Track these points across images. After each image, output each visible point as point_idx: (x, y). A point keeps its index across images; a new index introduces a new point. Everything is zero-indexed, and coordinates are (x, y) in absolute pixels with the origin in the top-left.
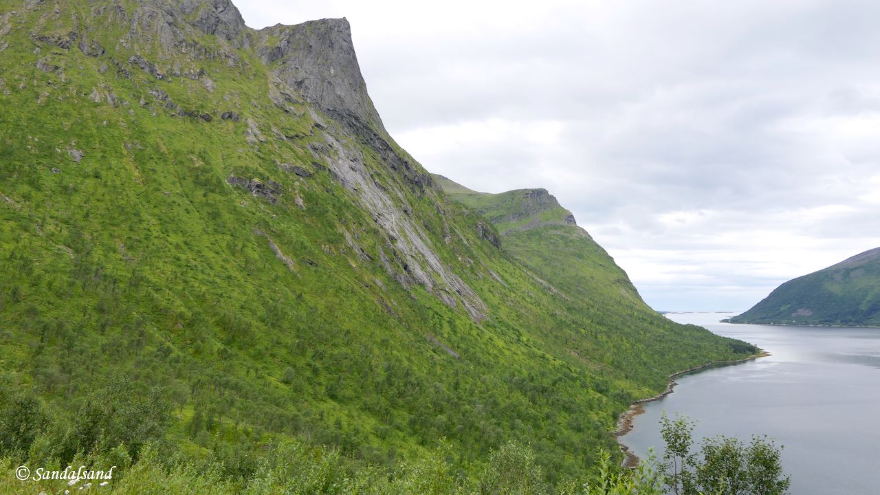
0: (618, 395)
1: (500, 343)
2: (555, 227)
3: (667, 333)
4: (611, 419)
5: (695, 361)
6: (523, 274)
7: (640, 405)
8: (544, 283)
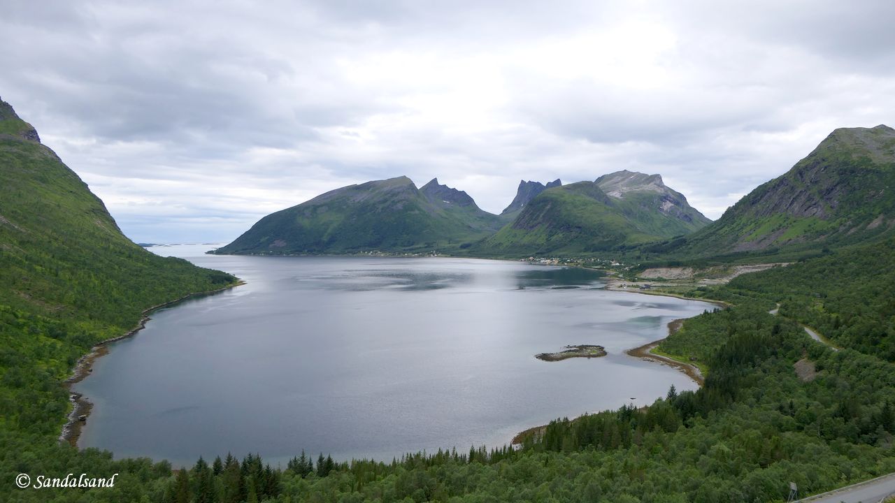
0: (77, 338)
2: (10, 143)
3: (146, 267)
4: (65, 366)
5: (173, 294)
7: (103, 346)
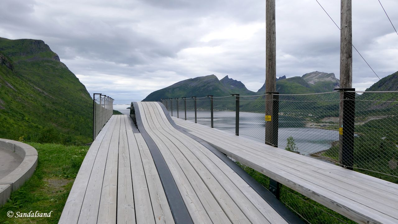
1: (12, 121)
2: (48, 61)
6: (27, 85)
8: (40, 90)
